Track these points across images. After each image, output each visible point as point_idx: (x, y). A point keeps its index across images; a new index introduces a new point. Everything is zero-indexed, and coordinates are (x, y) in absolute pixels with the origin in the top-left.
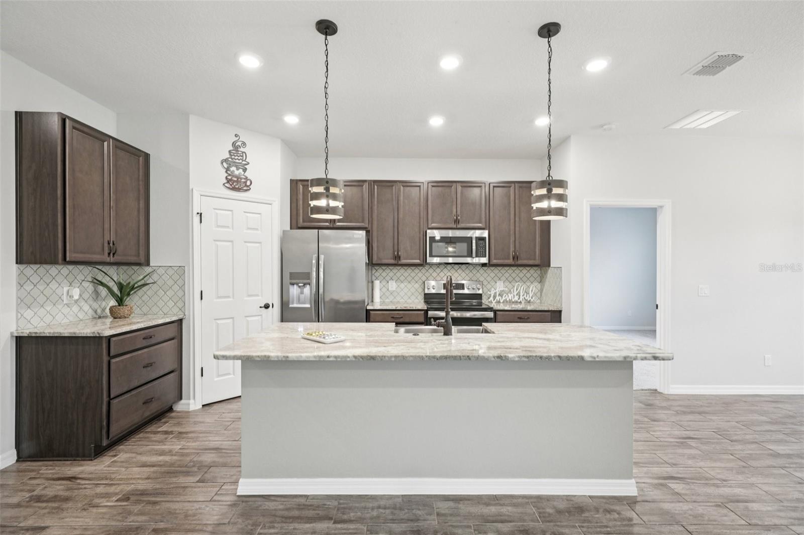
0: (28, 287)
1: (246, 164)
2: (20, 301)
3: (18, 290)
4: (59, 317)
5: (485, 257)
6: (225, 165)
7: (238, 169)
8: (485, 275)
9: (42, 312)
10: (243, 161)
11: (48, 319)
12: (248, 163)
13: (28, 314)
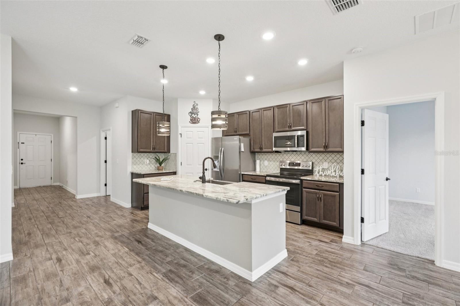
0: (135, 159)
1: (198, 113)
2: (133, 163)
3: (132, 160)
4: (144, 168)
5: (304, 147)
6: (190, 114)
7: (195, 115)
8: (316, 158)
9: (139, 166)
10: (197, 111)
11: (140, 168)
12: (199, 112)
13: (135, 167)
